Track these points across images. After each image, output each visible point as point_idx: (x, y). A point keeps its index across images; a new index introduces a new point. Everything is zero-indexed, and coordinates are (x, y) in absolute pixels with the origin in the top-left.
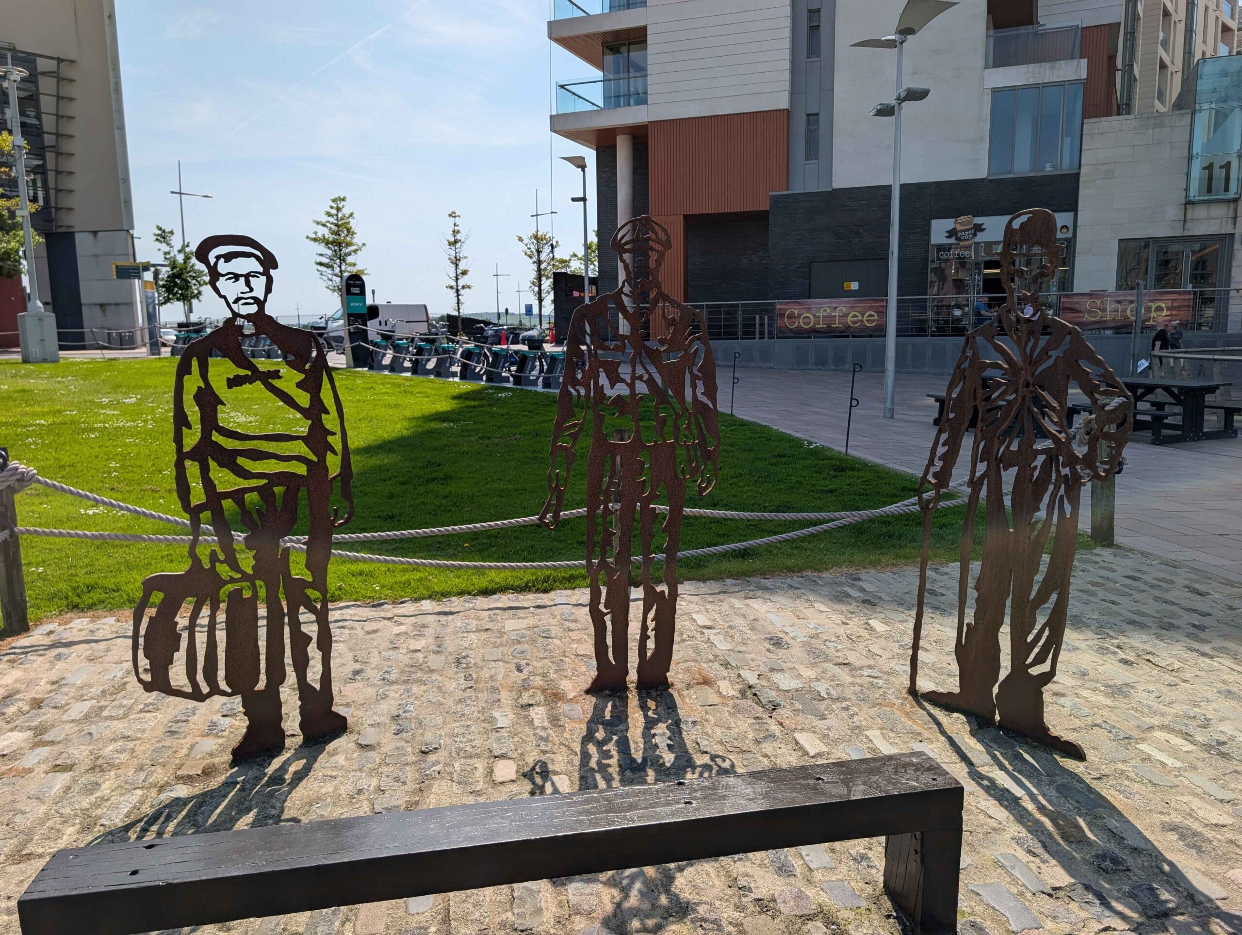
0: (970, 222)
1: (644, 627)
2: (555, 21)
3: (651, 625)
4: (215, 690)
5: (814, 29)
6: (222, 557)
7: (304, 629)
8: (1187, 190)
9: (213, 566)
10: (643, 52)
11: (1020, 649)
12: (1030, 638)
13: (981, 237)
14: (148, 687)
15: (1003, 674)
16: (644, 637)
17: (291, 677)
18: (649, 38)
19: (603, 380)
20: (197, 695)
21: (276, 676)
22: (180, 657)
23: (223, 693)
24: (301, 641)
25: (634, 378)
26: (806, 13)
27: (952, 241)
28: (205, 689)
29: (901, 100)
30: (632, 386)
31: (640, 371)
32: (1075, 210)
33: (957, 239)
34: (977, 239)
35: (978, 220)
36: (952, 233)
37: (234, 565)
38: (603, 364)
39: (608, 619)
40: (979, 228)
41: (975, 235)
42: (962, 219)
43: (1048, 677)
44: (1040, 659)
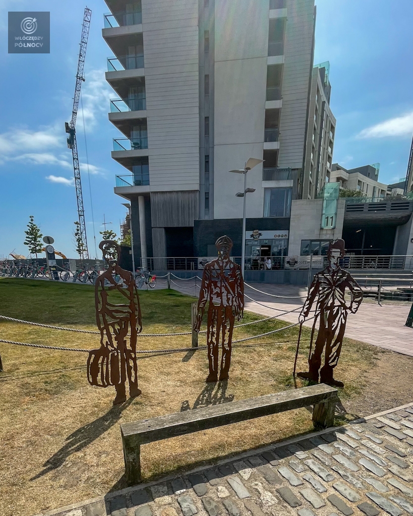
0: (258, 232)
1: (222, 360)
2: (114, 151)
3: (224, 359)
4: (109, 384)
5: (207, 162)
6: (109, 343)
7: (130, 365)
8: (321, 225)
9: (107, 346)
10: (147, 165)
11: (327, 359)
12: (330, 356)
13: (261, 237)
14: (92, 384)
15: (322, 366)
16: (222, 363)
17: (127, 380)
18: (150, 161)
19: (213, 287)
20: (104, 386)
21: (124, 380)
22: (99, 374)
23: (111, 385)
24: (129, 368)
25: (221, 286)
26: (204, 157)
27: (252, 238)
28: (106, 384)
29: (246, 192)
30: (221, 288)
31: (223, 284)
32: (289, 230)
33: (254, 238)
34: (259, 238)
35: (260, 232)
36: (252, 236)
37: (112, 346)
38: (212, 282)
39: (213, 358)
40: (260, 234)
41: (259, 237)
42: (255, 231)
43: (334, 366)
44: (333, 361)
